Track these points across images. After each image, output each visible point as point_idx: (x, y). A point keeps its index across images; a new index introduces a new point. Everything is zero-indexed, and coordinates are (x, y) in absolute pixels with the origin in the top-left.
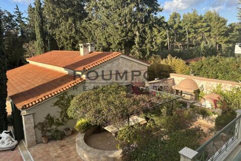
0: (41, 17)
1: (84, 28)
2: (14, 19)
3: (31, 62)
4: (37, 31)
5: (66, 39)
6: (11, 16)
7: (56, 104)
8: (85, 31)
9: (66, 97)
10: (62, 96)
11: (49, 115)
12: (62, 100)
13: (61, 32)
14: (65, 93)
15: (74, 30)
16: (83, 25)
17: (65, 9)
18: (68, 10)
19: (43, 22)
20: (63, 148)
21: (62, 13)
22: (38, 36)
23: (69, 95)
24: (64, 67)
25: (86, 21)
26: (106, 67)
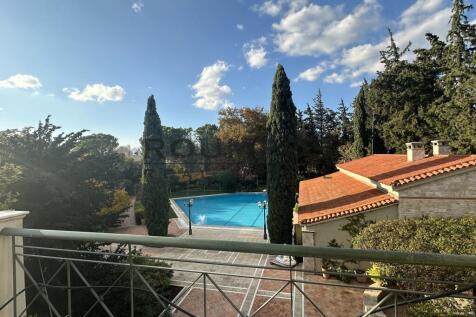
0: (363, 110)
1: (433, 116)
2: (336, 116)
3: (341, 170)
4: (356, 128)
5: (399, 136)
6: (334, 114)
7: (345, 228)
8: (433, 121)
9: (362, 222)
10: (355, 218)
11: (334, 241)
12: (356, 224)
13: (392, 127)
14: (361, 215)
15: (415, 122)
16: (431, 110)
17: (398, 92)
18: (403, 94)
19: (365, 116)
20: (346, 295)
21: (392, 99)
22: (357, 135)
23: (367, 219)
24: (370, 178)
25: (437, 104)
26: (447, 183)
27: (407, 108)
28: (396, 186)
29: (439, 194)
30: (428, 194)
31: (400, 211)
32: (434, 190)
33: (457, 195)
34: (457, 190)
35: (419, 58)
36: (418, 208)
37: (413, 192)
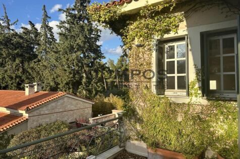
5: (12, 78)
8: (32, 71)
13: (6, 71)
15: (21, 70)
16: (31, 65)
17: (13, 50)
21: (9, 53)
23: (9, 134)
25: (35, 62)
26: (50, 106)
27: (17, 61)
28: (28, 110)
29: (47, 112)
30: (42, 113)
31: (28, 125)
32: (44, 110)
33: (53, 111)
34: (53, 109)
35: (24, 32)
36: (37, 121)
37: (35, 113)
